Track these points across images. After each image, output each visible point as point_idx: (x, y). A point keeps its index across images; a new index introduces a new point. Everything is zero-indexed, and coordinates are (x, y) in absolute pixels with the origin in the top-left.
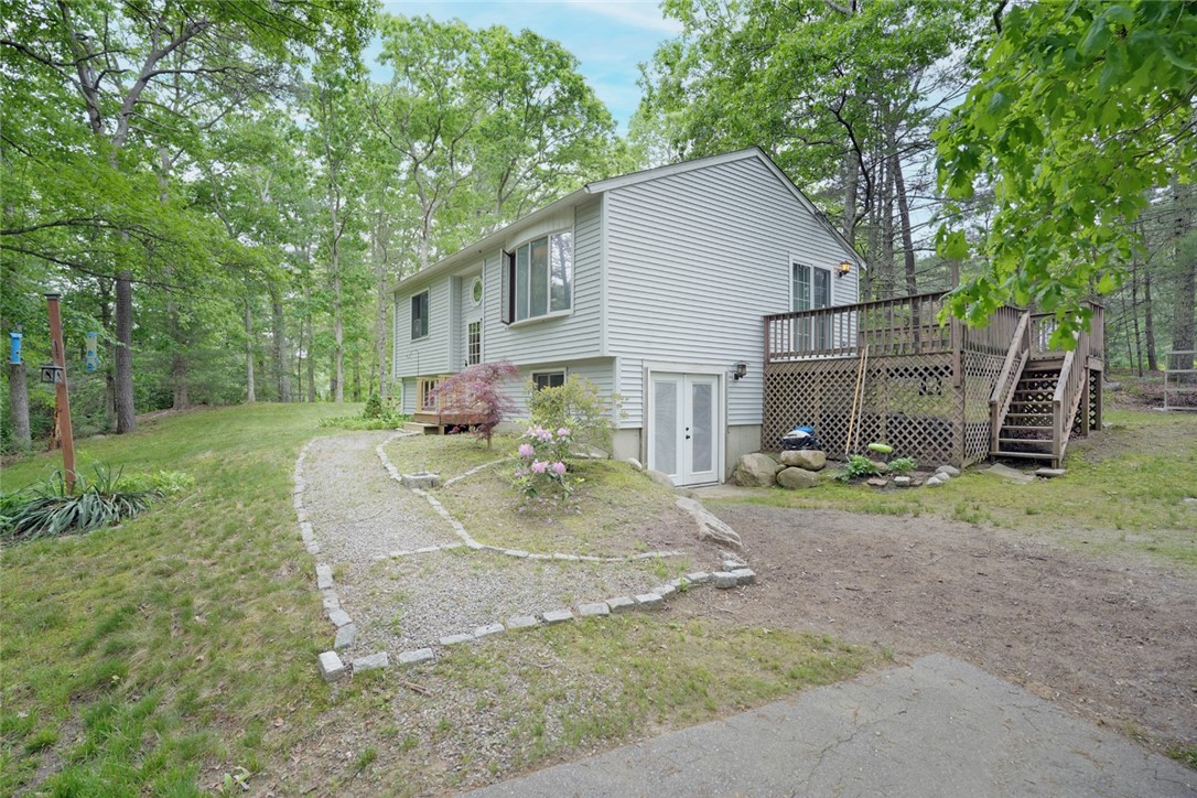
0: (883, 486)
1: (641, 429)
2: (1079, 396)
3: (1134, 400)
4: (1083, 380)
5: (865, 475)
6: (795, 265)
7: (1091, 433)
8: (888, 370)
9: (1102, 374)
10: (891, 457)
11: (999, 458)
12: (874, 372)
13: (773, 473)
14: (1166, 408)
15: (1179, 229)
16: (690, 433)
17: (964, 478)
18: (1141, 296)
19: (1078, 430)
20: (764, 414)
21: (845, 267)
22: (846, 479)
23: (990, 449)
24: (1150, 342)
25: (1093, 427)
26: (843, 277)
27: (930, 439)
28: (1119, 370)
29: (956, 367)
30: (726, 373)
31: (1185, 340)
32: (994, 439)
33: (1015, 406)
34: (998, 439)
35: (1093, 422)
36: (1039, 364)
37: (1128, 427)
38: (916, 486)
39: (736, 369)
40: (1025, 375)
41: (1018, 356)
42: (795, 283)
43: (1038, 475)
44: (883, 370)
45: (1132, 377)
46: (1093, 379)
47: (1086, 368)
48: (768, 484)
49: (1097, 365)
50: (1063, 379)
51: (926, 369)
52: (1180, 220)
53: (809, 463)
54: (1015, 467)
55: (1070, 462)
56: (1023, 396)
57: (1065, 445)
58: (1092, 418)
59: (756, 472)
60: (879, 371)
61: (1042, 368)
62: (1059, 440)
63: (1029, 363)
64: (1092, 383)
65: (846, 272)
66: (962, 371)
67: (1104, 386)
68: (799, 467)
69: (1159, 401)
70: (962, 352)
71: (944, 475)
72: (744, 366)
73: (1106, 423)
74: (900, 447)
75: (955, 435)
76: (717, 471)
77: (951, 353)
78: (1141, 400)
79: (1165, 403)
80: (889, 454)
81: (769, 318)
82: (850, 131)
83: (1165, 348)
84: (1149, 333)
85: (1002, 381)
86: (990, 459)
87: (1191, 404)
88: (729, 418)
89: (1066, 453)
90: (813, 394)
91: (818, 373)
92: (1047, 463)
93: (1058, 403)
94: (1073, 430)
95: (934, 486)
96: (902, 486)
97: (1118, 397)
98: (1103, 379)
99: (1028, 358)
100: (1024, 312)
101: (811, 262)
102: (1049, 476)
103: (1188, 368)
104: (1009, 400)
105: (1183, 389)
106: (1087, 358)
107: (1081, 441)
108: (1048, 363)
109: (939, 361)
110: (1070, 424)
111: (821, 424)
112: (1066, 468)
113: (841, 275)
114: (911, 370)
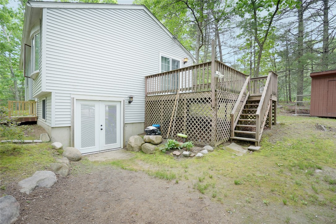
0: (178, 156)
1: (70, 126)
2: (268, 111)
3: (286, 111)
4: (269, 105)
5: (173, 149)
6: (162, 57)
7: (272, 127)
8: (187, 99)
9: (277, 102)
10: (187, 140)
11: (234, 140)
12: (182, 100)
13: (140, 145)
14: (296, 114)
15: (299, 56)
16: (104, 127)
17: (215, 153)
18: (287, 79)
19: (267, 125)
20: (145, 118)
21: (185, 60)
22: (165, 151)
23: (230, 136)
24: (290, 93)
25: (273, 124)
26: (185, 64)
27: (202, 132)
28: (281, 101)
29: (213, 98)
30: (124, 101)
31: (301, 91)
32: (232, 131)
33: (243, 116)
34: (234, 131)
35: (273, 121)
36: (253, 98)
37: (286, 124)
38: (191, 157)
39: (128, 99)
40: (248, 102)
41: (245, 94)
42: (162, 65)
43: (249, 150)
44: (185, 100)
45: (285, 104)
46: (273, 104)
47: (271, 100)
48: (137, 150)
49: (274, 98)
50: (260, 104)
51: (201, 99)
52: (300, 53)
53: (153, 141)
54: (240, 145)
55: (263, 143)
56: (247, 111)
57: (261, 135)
58: (273, 120)
59: (133, 145)
60: (184, 100)
61: (254, 100)
62: (258, 132)
63: (249, 97)
64: (273, 106)
65: (186, 62)
66: (216, 100)
67: (278, 107)
68: (150, 143)
69: (293, 112)
70: (216, 91)
71: (205, 151)
72: (132, 98)
73: (278, 122)
74: (191, 135)
75: (212, 131)
76: (119, 143)
77: (211, 91)
78: (288, 112)
79: (296, 113)
80: (186, 139)
81: (147, 77)
82: (193, 13)
83: (294, 95)
84: (289, 90)
85: (237, 105)
86: (230, 141)
87: (303, 113)
88: (125, 120)
89: (262, 137)
90: (161, 110)
91: (162, 100)
92: (253, 143)
93: (258, 116)
94: (265, 125)
95: (199, 157)
96: (186, 156)
97: (282, 111)
98: (277, 104)
99: (249, 95)
100: (248, 76)
101: (171, 57)
102: (253, 151)
103: (301, 101)
104: (240, 113)
105: (301, 108)
106: (271, 95)
107: (268, 131)
108: (257, 97)
109: (206, 95)
110: (264, 123)
111: (163, 123)
112: (261, 146)
113: (184, 63)
114: (196, 99)
